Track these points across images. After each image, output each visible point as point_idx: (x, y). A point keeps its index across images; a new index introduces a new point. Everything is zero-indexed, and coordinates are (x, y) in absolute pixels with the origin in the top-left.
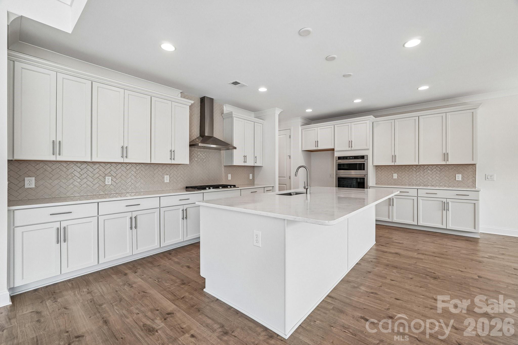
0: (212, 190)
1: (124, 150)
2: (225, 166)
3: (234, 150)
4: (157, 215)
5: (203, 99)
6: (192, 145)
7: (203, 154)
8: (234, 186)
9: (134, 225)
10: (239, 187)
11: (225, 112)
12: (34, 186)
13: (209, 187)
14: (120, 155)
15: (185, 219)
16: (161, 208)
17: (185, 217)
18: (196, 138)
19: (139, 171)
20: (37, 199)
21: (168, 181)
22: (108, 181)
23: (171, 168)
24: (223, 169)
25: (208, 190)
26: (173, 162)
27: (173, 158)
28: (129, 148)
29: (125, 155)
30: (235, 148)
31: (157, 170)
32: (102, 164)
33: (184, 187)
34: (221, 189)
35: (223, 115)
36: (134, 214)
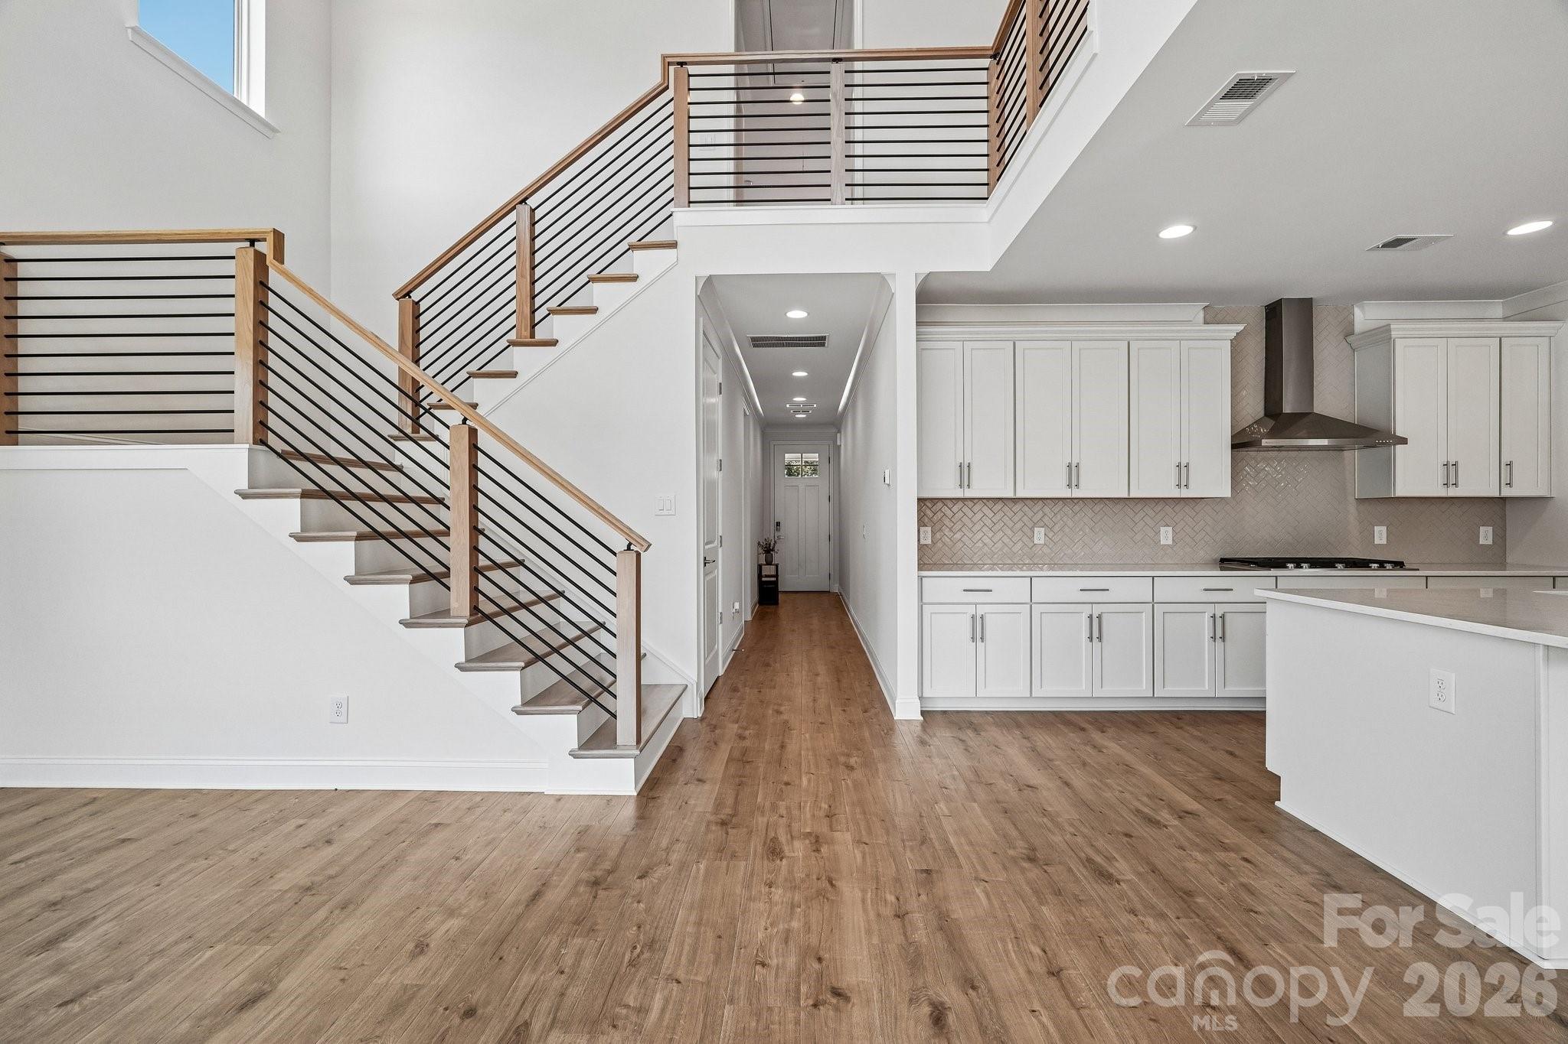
0: (1306, 570)
1: (1073, 472)
2: (1360, 501)
3: (1399, 447)
4: (1145, 618)
5: (1275, 308)
6: (1241, 443)
7: (1275, 468)
8: (1399, 565)
9: (1096, 634)
10: (1418, 570)
11: (1359, 327)
12: (930, 542)
13: (1298, 563)
14: (1065, 482)
15: (1219, 641)
16: (1156, 603)
17: (1219, 634)
18: (1253, 424)
19: (1099, 518)
20: (954, 564)
21: (1170, 542)
22: (1039, 536)
23: (1177, 508)
24: (1352, 508)
25: (1291, 571)
26: (1185, 493)
27: (1184, 483)
28: (1081, 466)
29: (1074, 483)
30: (1404, 441)
31: (1142, 514)
32: (1028, 502)
33: (1215, 560)
34: (1340, 571)
35: (1349, 339)
36: (1097, 610)
